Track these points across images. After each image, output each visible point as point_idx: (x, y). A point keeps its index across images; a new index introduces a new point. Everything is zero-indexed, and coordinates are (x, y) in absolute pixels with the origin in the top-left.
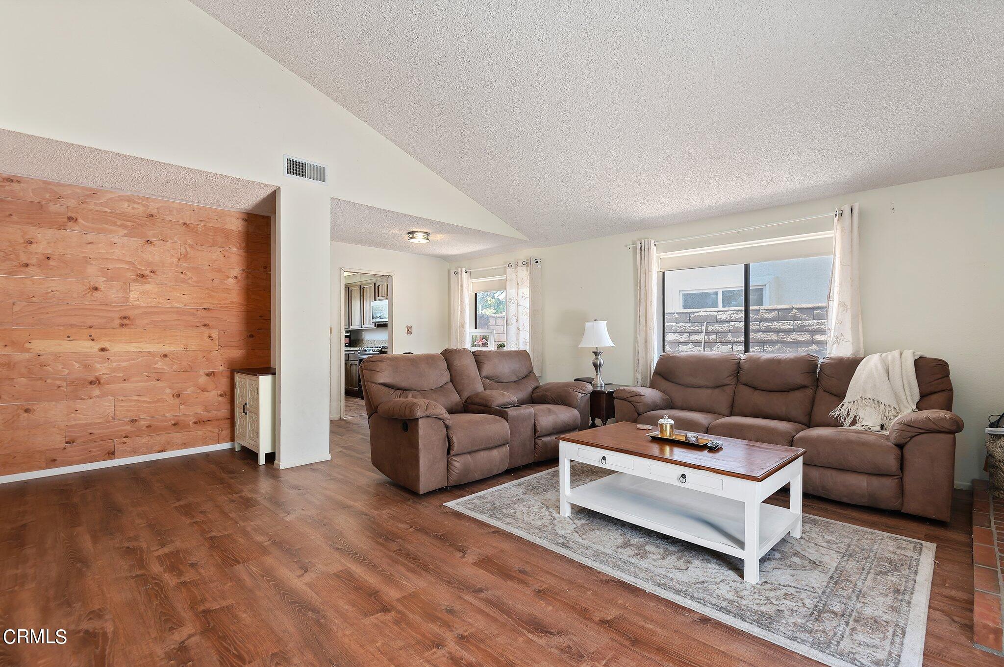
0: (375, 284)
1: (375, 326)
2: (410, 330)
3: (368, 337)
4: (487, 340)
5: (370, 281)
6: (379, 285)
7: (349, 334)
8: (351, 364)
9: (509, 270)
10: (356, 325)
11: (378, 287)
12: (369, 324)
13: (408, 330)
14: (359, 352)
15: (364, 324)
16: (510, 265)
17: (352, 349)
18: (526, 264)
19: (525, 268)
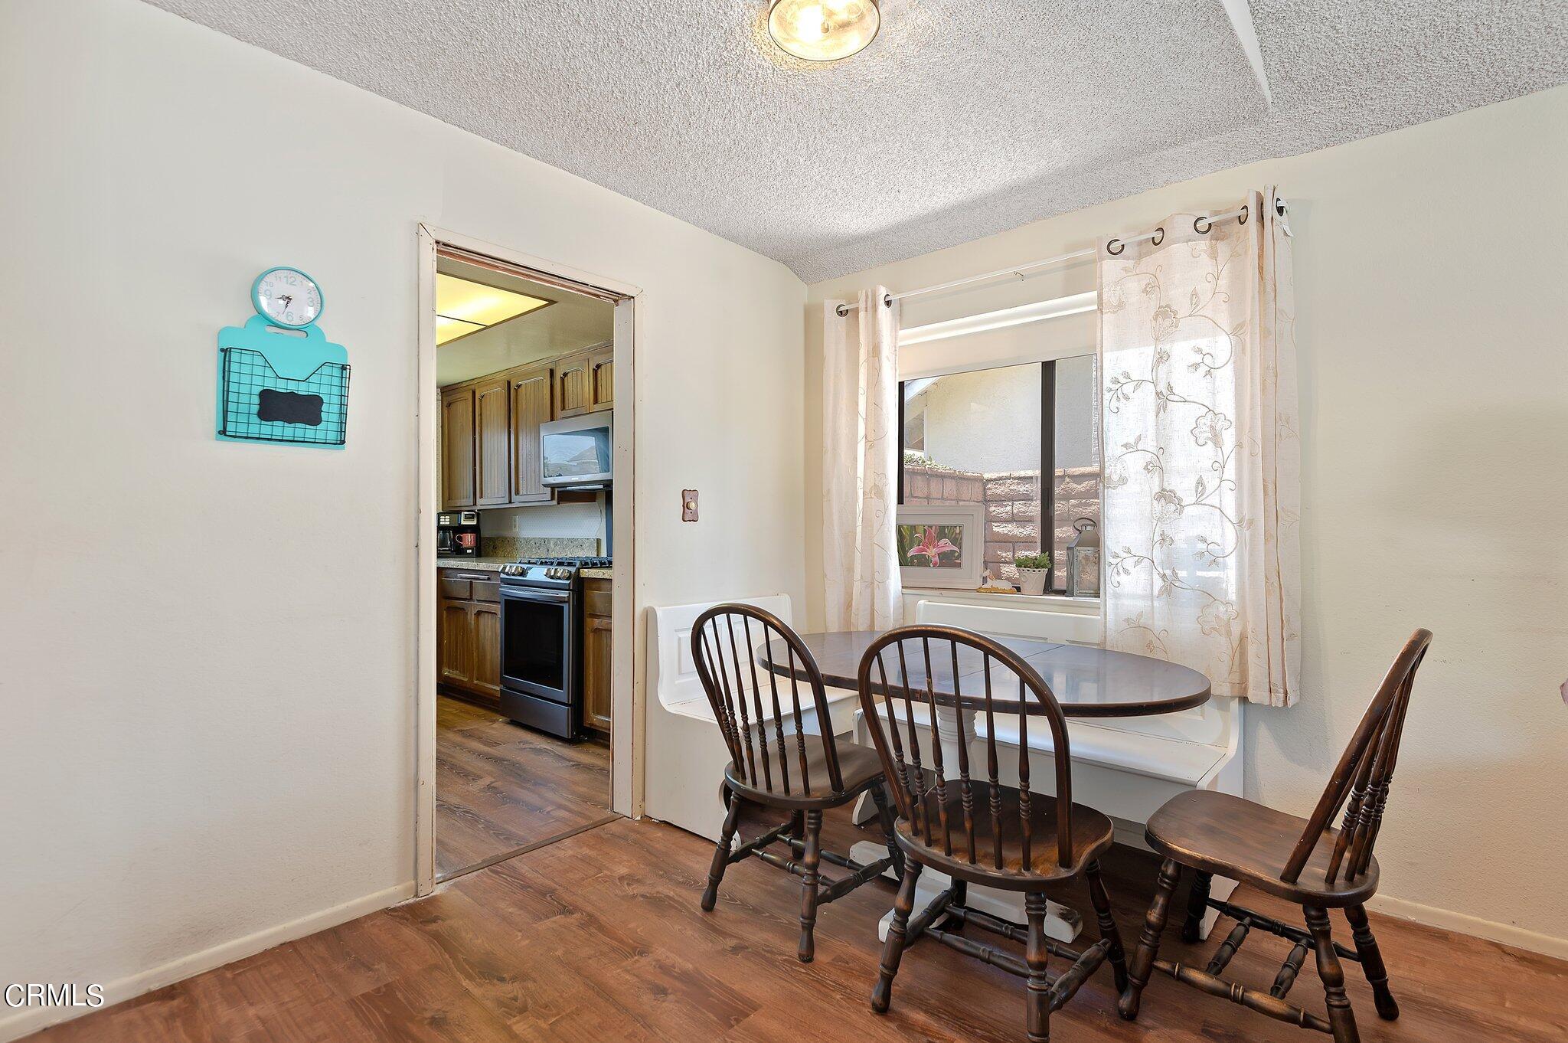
0: (552, 372)
1: (552, 499)
2: (692, 505)
3: (528, 530)
4: (957, 541)
5: (535, 365)
6: (565, 375)
7: (474, 522)
8: (479, 613)
9: (1111, 267)
10: (493, 496)
11: (563, 380)
12: (533, 491)
13: (686, 506)
14: (502, 576)
15: (517, 493)
16: (1115, 247)
17: (483, 565)
18: (1210, 229)
19: (1203, 244)
